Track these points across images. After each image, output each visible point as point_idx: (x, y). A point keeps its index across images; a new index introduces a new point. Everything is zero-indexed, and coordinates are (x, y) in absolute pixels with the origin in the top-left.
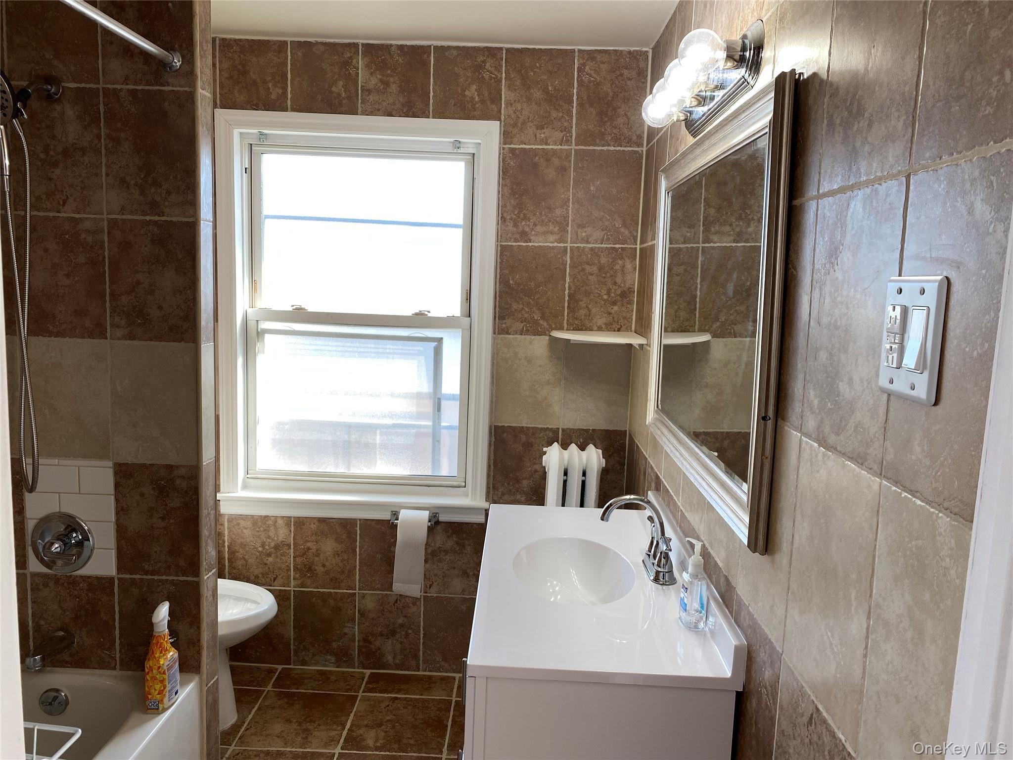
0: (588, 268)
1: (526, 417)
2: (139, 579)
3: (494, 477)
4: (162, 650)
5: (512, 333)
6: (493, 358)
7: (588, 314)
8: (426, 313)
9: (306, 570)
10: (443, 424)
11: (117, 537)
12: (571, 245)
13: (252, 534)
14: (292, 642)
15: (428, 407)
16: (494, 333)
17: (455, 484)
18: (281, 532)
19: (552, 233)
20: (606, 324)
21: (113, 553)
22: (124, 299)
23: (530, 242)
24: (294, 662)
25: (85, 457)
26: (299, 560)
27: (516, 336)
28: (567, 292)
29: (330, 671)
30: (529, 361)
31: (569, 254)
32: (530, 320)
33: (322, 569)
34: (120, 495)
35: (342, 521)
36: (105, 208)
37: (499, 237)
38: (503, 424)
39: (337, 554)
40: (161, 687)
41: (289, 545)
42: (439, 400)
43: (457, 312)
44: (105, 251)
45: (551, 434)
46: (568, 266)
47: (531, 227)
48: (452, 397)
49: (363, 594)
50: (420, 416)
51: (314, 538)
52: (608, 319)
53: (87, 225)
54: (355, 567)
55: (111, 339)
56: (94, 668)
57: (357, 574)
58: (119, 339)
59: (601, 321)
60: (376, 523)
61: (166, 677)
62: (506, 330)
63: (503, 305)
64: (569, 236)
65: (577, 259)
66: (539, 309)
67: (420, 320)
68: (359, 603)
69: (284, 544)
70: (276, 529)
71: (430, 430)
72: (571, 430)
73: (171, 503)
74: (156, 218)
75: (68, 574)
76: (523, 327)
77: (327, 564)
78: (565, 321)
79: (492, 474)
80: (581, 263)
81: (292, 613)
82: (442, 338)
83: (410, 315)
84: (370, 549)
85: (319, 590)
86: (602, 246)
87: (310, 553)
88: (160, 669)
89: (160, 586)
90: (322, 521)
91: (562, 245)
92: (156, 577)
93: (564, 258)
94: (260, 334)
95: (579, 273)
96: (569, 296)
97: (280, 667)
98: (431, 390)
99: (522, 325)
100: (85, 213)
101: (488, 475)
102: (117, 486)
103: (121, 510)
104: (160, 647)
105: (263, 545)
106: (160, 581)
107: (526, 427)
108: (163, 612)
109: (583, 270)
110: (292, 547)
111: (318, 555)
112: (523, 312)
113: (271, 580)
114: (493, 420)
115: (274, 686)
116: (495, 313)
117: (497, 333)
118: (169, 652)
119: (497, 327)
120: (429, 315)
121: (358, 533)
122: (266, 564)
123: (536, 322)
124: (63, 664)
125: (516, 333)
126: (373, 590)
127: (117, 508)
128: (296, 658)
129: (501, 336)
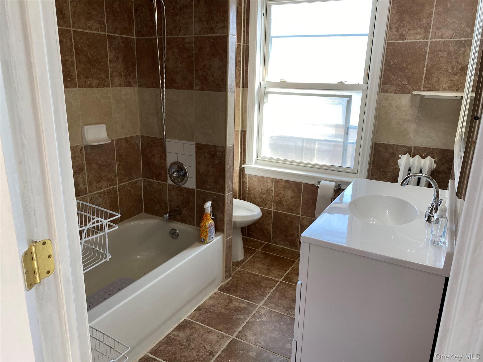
0: (440, 54)
1: (393, 139)
2: (204, 191)
3: (372, 169)
4: (207, 219)
5: (389, 92)
6: (377, 106)
7: (438, 81)
8: (345, 82)
9: (279, 203)
10: (349, 141)
11: (196, 174)
12: (431, 40)
13: (257, 184)
14: (271, 233)
15: (342, 132)
16: (379, 92)
17: (352, 171)
18: (269, 184)
19: (419, 34)
20: (449, 87)
21: (195, 180)
22: (200, 72)
23: (405, 40)
24: (272, 242)
25: (186, 140)
26: (276, 198)
27: (391, 94)
28: (425, 69)
29: (287, 249)
30: (398, 108)
31: (429, 46)
32: (401, 85)
33: (286, 203)
34: (197, 157)
35: (295, 183)
36: (194, 32)
37: (387, 38)
38: (380, 142)
39: (292, 198)
40: (206, 234)
41: (272, 191)
42: (348, 128)
43: (361, 82)
44: (193, 51)
45: (407, 149)
46: (428, 53)
47: (407, 31)
48: (354, 128)
49: (303, 217)
50: (336, 136)
51: (283, 189)
52: (451, 84)
53: (187, 40)
54: (300, 204)
55: (195, 90)
56: (188, 224)
57: (301, 208)
58: (198, 90)
59: (445, 86)
60: (310, 186)
61: (208, 230)
62: (386, 91)
63: (386, 76)
64: (430, 34)
65: (434, 48)
66: (407, 79)
67: (341, 86)
68: (301, 221)
69: (270, 190)
70: (267, 183)
71: (342, 144)
72: (419, 147)
73: (215, 162)
74: (212, 35)
75: (180, 186)
76: (396, 89)
77: (288, 201)
78: (423, 85)
79: (371, 168)
80: (436, 51)
81: (272, 221)
82: (351, 96)
83: (336, 83)
84: (307, 197)
85: (284, 212)
86: (452, 39)
87: (281, 196)
88: (206, 227)
89: (211, 195)
90: (287, 182)
91: (425, 40)
92: (209, 192)
93: (426, 48)
94: (266, 94)
95: (434, 56)
96: (426, 71)
97: (266, 243)
98: (344, 124)
99: (396, 88)
100: (187, 35)
101: (369, 168)
102: (196, 153)
103: (198, 163)
104: (206, 218)
105: (262, 189)
106: (211, 193)
107: (393, 144)
108: (208, 205)
109: (437, 55)
110: (273, 192)
111: (284, 197)
112: (397, 80)
113: (264, 205)
114: (374, 139)
115: (262, 249)
116: (381, 81)
117: (381, 92)
118: (210, 221)
119: (381, 89)
120: (346, 83)
121: (302, 189)
122: (262, 198)
123: (404, 86)
124: (178, 221)
125: (392, 93)
126: (308, 217)
127: (196, 162)
128: (273, 240)
129: (382, 94)
